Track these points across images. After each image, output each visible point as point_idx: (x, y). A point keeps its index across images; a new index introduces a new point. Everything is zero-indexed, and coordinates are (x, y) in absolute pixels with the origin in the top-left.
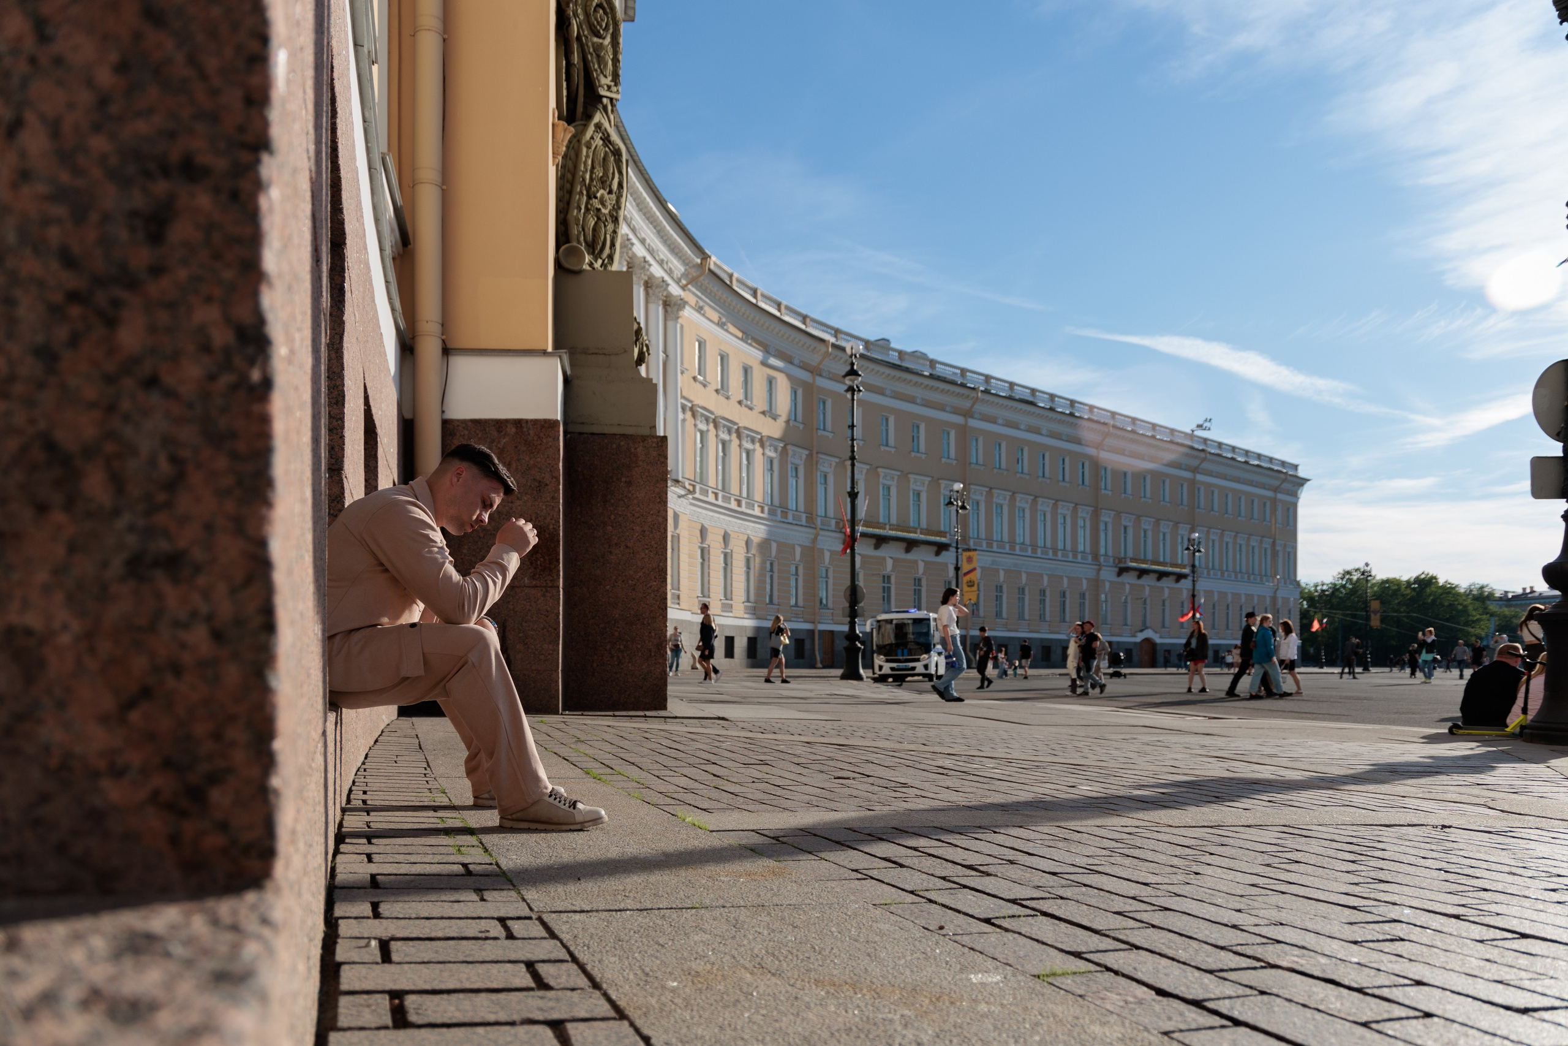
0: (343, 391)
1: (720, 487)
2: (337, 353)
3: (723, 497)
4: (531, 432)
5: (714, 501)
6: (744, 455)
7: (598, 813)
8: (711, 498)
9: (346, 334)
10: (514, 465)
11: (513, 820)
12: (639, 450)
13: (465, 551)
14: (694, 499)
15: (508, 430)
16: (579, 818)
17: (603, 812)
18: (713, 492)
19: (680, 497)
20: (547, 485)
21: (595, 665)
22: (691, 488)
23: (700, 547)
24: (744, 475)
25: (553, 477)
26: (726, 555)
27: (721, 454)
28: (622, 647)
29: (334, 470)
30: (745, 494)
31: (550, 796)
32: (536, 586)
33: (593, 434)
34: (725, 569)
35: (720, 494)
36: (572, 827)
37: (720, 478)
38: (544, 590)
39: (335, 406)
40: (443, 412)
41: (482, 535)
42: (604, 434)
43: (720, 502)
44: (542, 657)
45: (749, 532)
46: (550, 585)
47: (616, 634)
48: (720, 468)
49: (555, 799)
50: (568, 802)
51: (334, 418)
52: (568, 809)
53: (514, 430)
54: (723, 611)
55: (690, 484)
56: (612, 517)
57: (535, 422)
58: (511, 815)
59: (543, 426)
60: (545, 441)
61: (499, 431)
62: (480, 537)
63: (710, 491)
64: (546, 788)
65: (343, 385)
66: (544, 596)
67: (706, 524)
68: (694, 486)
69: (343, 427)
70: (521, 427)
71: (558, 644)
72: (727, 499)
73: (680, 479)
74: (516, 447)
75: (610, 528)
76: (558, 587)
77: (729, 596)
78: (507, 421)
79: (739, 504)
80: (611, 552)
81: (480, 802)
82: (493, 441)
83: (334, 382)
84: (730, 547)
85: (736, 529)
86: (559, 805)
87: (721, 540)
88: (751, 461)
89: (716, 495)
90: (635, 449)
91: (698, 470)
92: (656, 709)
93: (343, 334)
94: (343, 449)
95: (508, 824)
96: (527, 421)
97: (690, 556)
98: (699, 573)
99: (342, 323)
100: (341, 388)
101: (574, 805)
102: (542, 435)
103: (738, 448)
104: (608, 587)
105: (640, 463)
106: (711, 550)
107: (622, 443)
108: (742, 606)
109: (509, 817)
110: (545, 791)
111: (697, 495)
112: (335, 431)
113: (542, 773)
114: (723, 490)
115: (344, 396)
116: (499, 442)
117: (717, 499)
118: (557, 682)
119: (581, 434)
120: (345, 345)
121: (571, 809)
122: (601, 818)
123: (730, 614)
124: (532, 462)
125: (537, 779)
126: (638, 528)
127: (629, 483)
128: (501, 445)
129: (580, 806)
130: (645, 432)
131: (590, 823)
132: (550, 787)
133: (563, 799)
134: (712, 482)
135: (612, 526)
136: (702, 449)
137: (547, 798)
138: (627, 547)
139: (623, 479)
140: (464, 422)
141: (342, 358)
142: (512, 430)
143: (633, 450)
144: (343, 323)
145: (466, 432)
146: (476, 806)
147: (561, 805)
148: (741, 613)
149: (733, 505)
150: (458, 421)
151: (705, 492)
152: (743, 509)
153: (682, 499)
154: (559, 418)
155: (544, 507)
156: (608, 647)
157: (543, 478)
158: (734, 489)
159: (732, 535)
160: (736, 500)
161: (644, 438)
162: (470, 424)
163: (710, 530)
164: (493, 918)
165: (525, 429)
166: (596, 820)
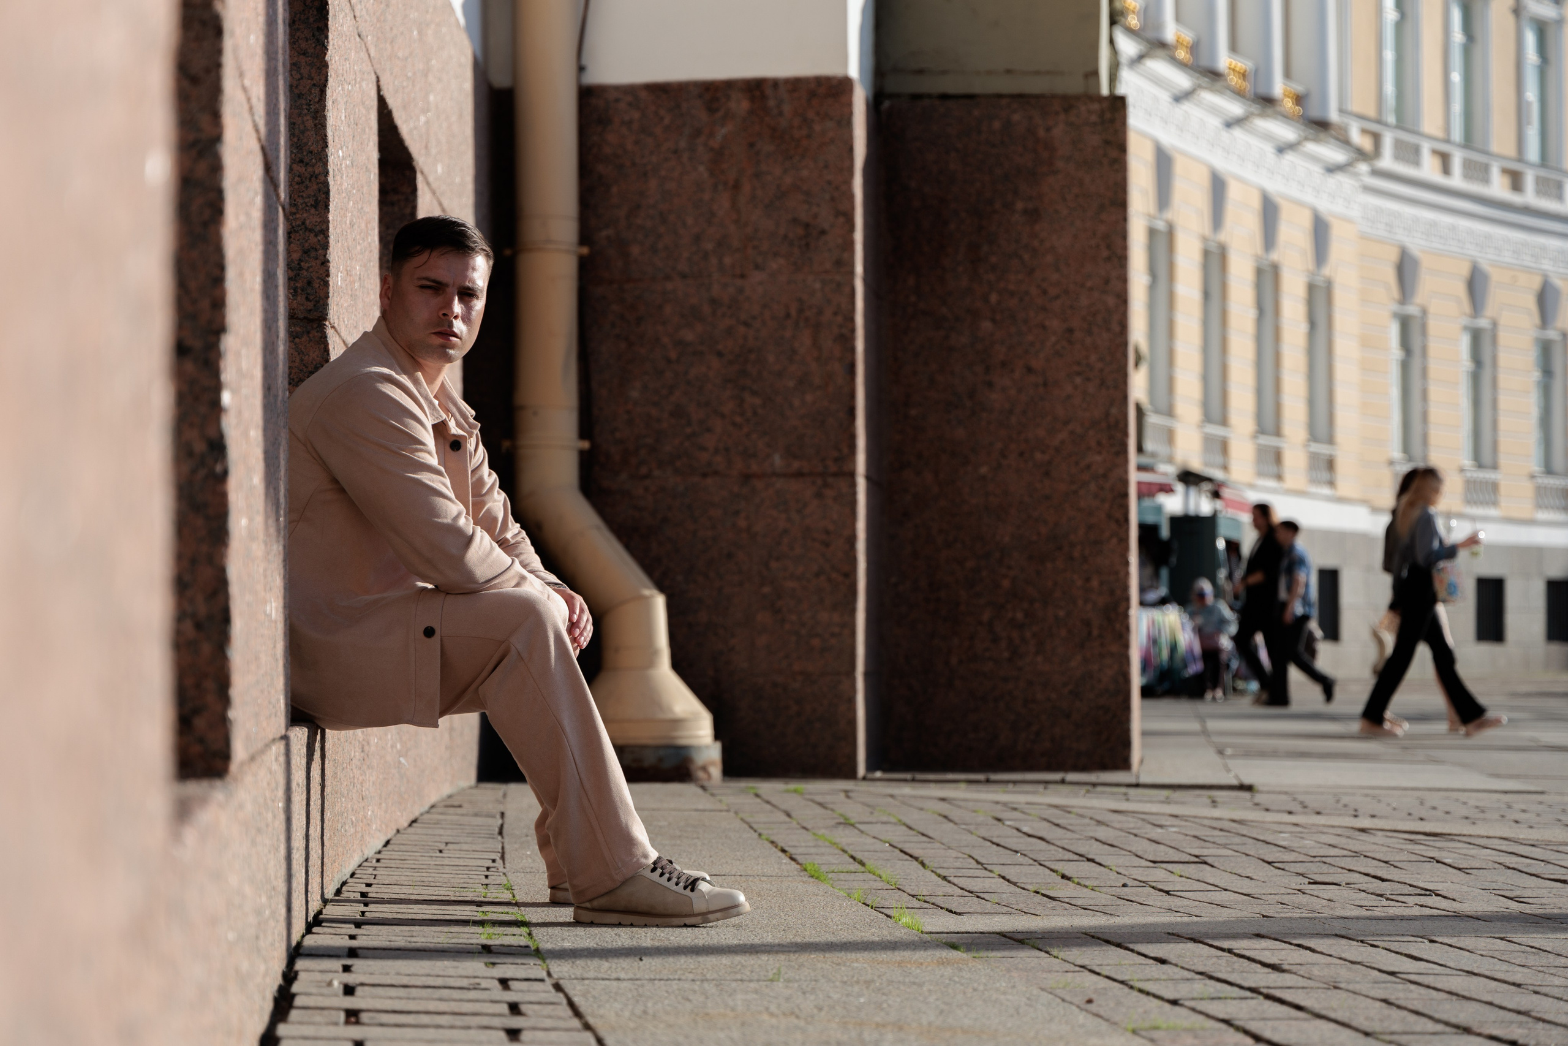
0: (326, 185)
1: (1457, 135)
2: (315, 118)
3: (1468, 165)
4: (787, 108)
5: (1437, 178)
6: (1530, 38)
7: (731, 897)
8: (1429, 169)
9: (331, 82)
10: (746, 188)
11: (594, 910)
12: (1058, 131)
13: (635, 394)
14: (1377, 173)
15: (733, 105)
16: (699, 906)
17: (742, 898)
18: (1435, 152)
19: (1332, 169)
20: (823, 232)
21: (954, 660)
22: (1366, 143)
23: (1396, 315)
24: (1531, 95)
25: (838, 213)
26: (1476, 336)
27: (1458, 37)
28: (1019, 616)
29: (311, 321)
30: (1533, 152)
31: (654, 870)
32: (799, 475)
33: (944, 97)
34: (1476, 378)
35: (1457, 158)
36: (688, 921)
37: (1457, 107)
38: (819, 482)
39: (313, 211)
40: (581, 69)
41: (673, 355)
42: (971, 97)
43: (1457, 181)
44: (816, 642)
45: (1547, 266)
46: (833, 468)
47: (1006, 583)
48: (1456, 77)
49: (662, 875)
50: (683, 879)
51: (311, 230)
52: (682, 891)
53: (745, 105)
54: (1469, 502)
55: (1364, 131)
56: (994, 298)
57: (795, 84)
58: (590, 901)
59: (812, 94)
60: (817, 128)
61: (711, 109)
62: (669, 361)
63: (1426, 148)
64: (646, 856)
65: (327, 173)
66: (819, 495)
67: (1416, 245)
68: (1377, 138)
69: (326, 246)
70: (764, 97)
71: (853, 611)
72: (1477, 171)
73: (1334, 116)
74: (751, 145)
75: (987, 325)
76: (852, 475)
77: (1487, 457)
78: (728, 86)
79: (1516, 181)
80: (990, 385)
81: (561, 895)
82: (697, 133)
83: (310, 169)
84: (1491, 309)
85: (1507, 257)
86: (667, 884)
87: (1461, 290)
88: (1551, 54)
89: (1445, 160)
90: (1048, 129)
91: (1389, 88)
92: (1104, 767)
93: (325, 85)
94: (326, 284)
95: (586, 916)
96: (776, 83)
97: (1366, 342)
98: (1395, 393)
99: (321, 68)
100: (322, 178)
101: (692, 884)
102: (811, 114)
103: (1511, 19)
104: (984, 470)
105: (1060, 164)
106: (1433, 325)
107: (1016, 117)
108: (1527, 489)
109: (588, 905)
110: (643, 860)
111: (1387, 162)
112: (313, 254)
113: (639, 832)
114: (1468, 142)
115: (327, 193)
116: (711, 135)
117: (1446, 170)
118: (852, 701)
119: (916, 97)
120: (329, 103)
121: (688, 892)
122: (736, 906)
123: (1492, 512)
124: (788, 180)
125: (629, 841)
126: (1055, 324)
127: (1034, 215)
128: (715, 143)
129: (703, 887)
130: (1072, 85)
131: (718, 915)
132: (653, 855)
133: (675, 875)
134: (1431, 122)
135: (993, 320)
136: (1399, 26)
137: (647, 873)
138: (1029, 370)
139: (1020, 205)
140: (631, 91)
141: (323, 126)
142: (741, 105)
143: (1041, 133)
144: (326, 66)
145: (636, 115)
146: (554, 903)
147: (671, 885)
148: (1524, 507)
149: (1498, 187)
150: (618, 88)
151: (1409, 153)
152: (1530, 197)
153: (1340, 177)
154: (853, 71)
155: (818, 285)
156: (986, 616)
157: (815, 216)
158: (1501, 141)
159: (1496, 276)
160: (1505, 171)
161: (1068, 102)
162: (643, 94)
163: (1426, 262)
164: (493, 978)
165: (771, 103)
166: (729, 909)
